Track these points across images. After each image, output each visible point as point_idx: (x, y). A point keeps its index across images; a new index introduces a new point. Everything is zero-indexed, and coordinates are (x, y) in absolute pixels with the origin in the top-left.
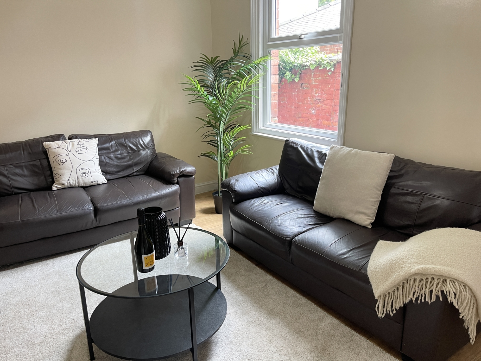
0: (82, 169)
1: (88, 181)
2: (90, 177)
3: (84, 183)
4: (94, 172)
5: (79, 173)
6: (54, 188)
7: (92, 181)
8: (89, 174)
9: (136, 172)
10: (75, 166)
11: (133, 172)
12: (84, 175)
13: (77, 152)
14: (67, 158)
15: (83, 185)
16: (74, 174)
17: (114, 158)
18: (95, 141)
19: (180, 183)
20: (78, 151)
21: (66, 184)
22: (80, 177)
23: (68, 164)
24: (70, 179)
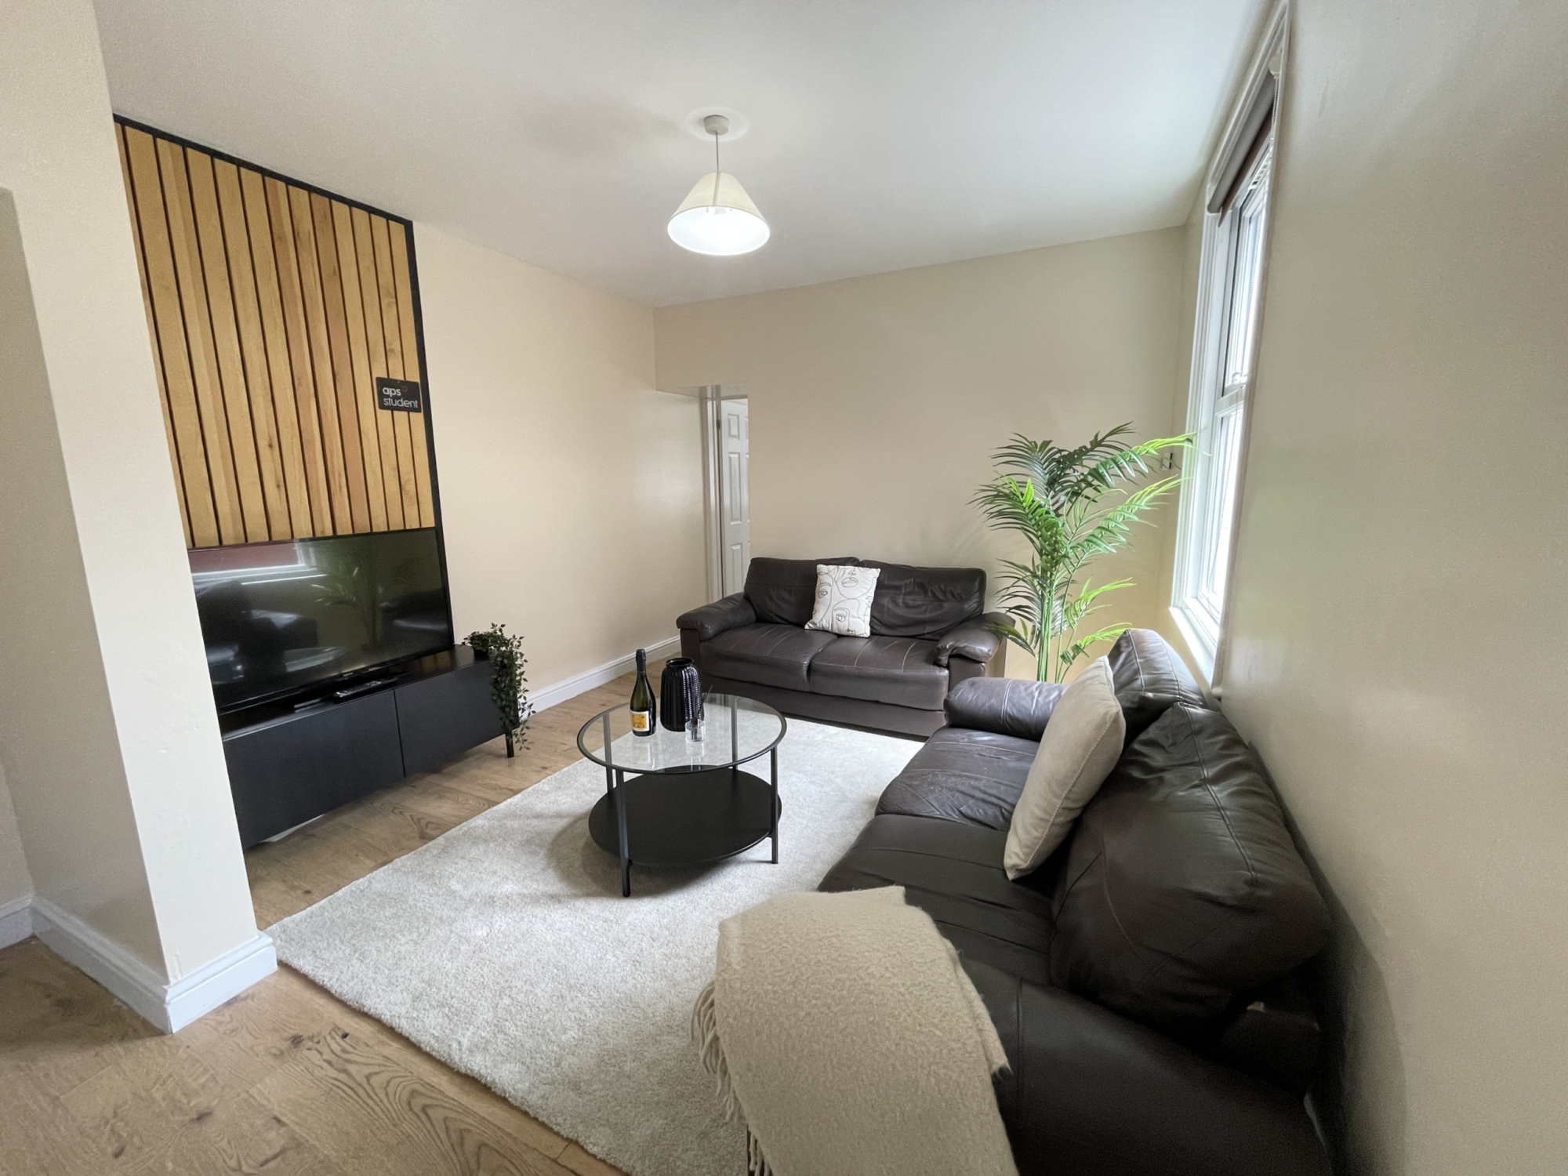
0: (840, 609)
1: (843, 626)
2: (846, 623)
3: (839, 629)
4: (854, 617)
5: (835, 613)
6: (807, 627)
7: (848, 630)
8: (847, 618)
9: (927, 633)
10: (834, 603)
11: (923, 632)
12: (840, 618)
13: (843, 583)
14: (828, 588)
15: (837, 632)
16: (829, 614)
17: (901, 604)
18: (875, 573)
19: (952, 668)
20: (845, 583)
21: (818, 625)
22: (835, 619)
23: (828, 596)
24: (824, 620)
